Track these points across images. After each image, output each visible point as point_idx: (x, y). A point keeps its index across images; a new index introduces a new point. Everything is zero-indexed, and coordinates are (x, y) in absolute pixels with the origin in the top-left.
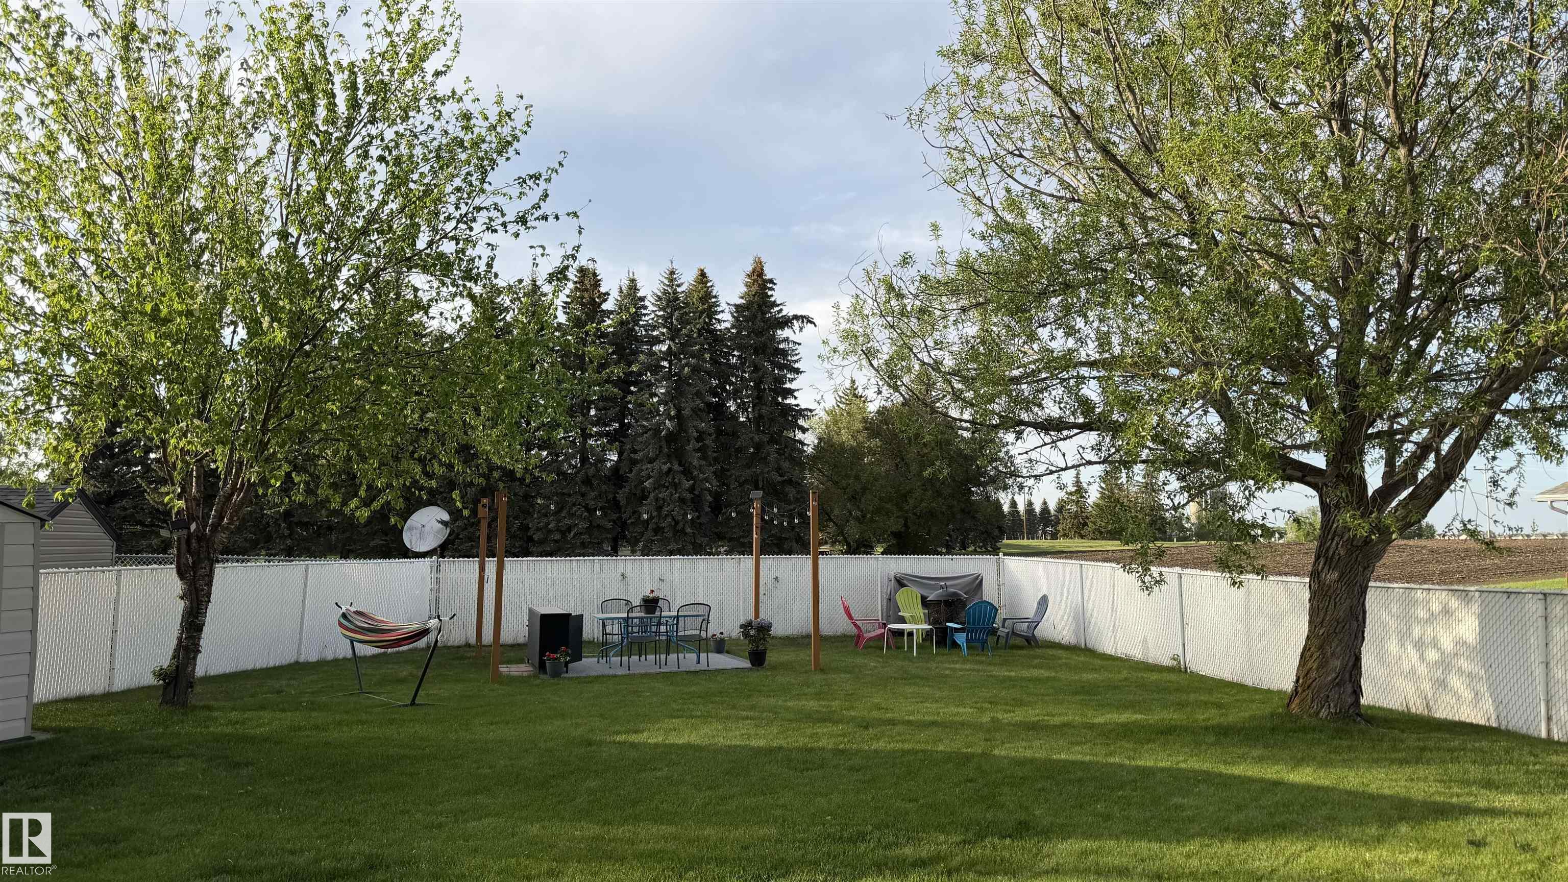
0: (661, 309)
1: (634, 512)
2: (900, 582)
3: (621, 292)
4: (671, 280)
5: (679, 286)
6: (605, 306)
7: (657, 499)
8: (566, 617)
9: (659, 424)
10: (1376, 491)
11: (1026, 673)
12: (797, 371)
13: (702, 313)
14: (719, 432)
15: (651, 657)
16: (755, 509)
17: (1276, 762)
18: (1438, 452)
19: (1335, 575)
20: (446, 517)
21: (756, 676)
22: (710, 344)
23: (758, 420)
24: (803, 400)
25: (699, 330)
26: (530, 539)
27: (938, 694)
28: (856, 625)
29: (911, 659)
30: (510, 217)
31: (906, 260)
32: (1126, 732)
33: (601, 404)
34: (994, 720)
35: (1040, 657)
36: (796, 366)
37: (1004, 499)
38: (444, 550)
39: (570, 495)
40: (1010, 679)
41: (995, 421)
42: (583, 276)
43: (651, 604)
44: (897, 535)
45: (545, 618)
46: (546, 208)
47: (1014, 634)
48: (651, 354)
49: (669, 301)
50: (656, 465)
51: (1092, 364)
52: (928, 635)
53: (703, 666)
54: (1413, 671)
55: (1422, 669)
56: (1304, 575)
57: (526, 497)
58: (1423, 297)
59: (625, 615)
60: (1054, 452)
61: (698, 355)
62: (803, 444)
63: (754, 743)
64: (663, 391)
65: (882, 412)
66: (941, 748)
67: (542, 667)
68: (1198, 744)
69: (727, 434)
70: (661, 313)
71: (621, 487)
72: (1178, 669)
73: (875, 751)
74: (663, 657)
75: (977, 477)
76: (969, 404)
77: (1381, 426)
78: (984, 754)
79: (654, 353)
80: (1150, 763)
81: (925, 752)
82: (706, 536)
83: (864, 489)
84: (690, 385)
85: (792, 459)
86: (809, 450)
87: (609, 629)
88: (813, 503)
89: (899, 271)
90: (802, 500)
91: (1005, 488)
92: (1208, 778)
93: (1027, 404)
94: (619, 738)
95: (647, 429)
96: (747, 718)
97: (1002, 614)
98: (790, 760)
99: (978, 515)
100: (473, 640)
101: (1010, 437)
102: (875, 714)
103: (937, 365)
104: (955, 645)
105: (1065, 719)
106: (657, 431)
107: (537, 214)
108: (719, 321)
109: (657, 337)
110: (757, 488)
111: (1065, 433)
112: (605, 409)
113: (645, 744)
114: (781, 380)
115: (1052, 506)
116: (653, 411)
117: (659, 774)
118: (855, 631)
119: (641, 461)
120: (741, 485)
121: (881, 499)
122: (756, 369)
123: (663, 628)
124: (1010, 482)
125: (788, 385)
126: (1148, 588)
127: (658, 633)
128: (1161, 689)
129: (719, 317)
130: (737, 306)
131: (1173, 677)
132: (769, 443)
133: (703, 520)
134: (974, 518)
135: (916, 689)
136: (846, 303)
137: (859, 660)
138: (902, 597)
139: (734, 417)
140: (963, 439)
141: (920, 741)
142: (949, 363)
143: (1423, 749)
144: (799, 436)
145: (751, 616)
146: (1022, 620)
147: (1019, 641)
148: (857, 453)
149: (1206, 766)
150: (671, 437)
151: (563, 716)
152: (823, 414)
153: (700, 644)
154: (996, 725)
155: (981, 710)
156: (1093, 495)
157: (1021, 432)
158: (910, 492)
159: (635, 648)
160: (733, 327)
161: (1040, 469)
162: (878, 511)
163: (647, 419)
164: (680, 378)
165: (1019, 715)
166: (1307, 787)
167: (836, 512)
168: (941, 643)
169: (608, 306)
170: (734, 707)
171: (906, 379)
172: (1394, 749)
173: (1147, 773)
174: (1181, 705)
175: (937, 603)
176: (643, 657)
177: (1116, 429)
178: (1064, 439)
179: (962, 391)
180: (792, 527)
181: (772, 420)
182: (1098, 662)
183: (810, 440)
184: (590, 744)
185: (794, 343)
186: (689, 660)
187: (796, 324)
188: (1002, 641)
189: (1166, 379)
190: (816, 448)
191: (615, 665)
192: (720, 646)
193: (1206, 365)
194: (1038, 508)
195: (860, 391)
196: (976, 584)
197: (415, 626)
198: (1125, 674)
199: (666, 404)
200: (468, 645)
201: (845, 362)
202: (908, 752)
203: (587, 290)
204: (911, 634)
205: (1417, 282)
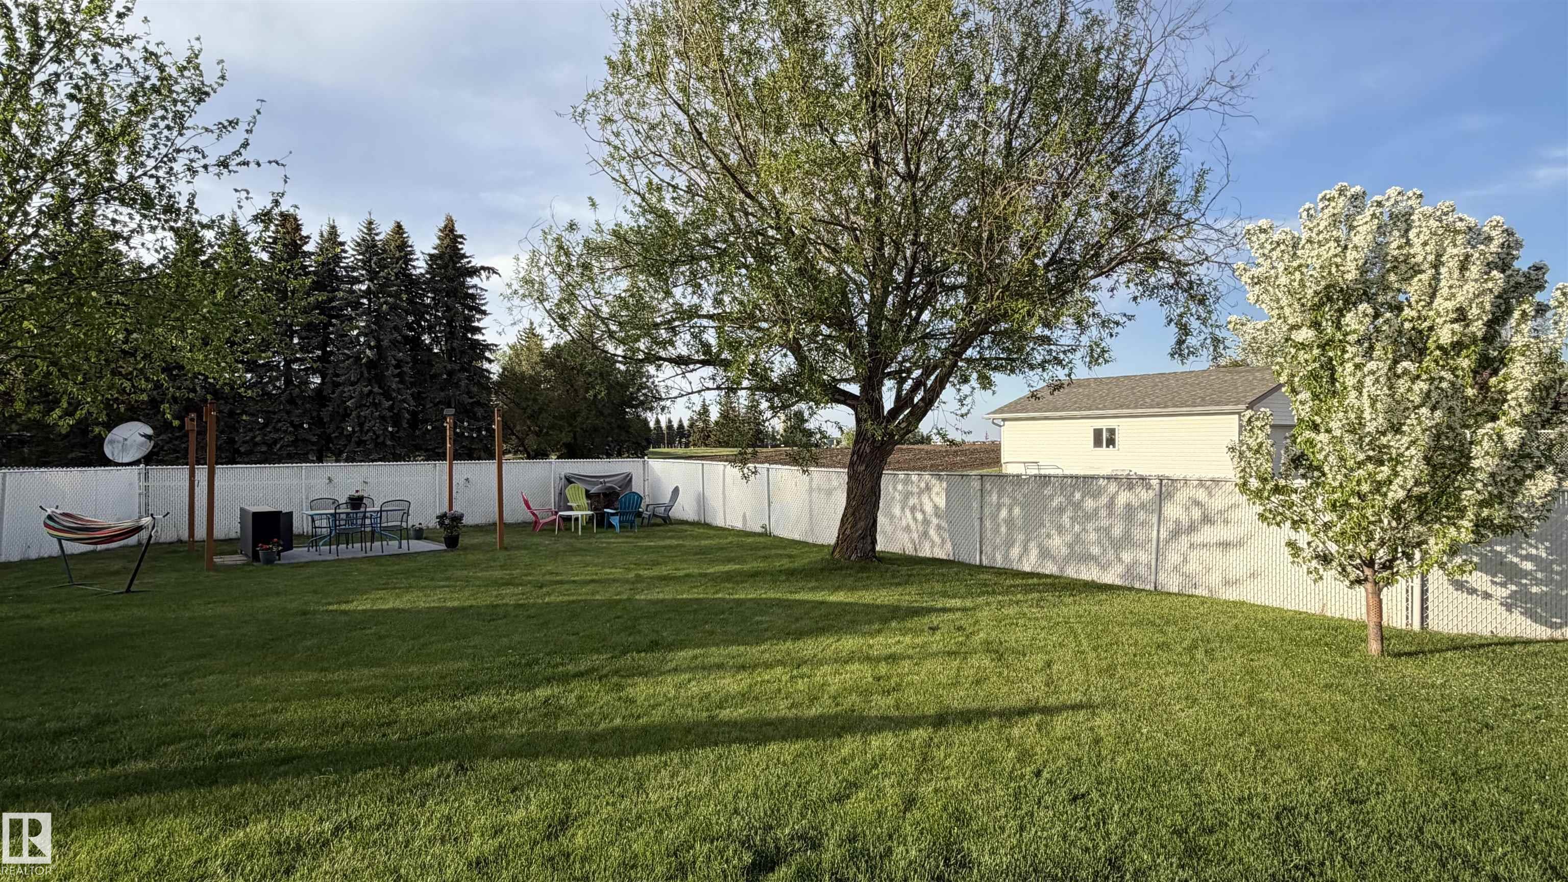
0: (360, 254)
1: (338, 428)
2: (569, 480)
3: (322, 236)
4: (370, 229)
5: (377, 234)
6: (306, 248)
7: (359, 417)
8: (277, 514)
9: (359, 353)
10: (889, 412)
11: (662, 543)
12: (484, 313)
13: (398, 259)
14: (415, 360)
15: (357, 545)
16: (448, 424)
17: (823, 590)
18: (925, 385)
19: (863, 468)
20: (149, 431)
21: (451, 556)
22: (406, 286)
23: (450, 352)
24: (488, 337)
25: (396, 274)
26: (237, 451)
27: (596, 561)
28: (534, 514)
29: (577, 537)
30: (211, 160)
31: (572, 227)
32: (729, 577)
33: (304, 334)
34: (638, 576)
35: (670, 531)
36: (483, 308)
37: (651, 418)
38: (149, 459)
39: (274, 413)
40: (650, 547)
41: (641, 356)
42: (285, 220)
43: (356, 502)
44: (566, 445)
45: (256, 515)
46: (246, 155)
47: (655, 515)
48: (352, 292)
49: (368, 247)
50: (358, 387)
51: (710, 317)
52: (591, 518)
53: (404, 549)
54: (908, 527)
55: (913, 526)
56: (844, 467)
57: (231, 414)
58: (920, 282)
59: (333, 511)
60: (684, 381)
61: (397, 296)
62: (489, 372)
63: (449, 604)
64: (363, 324)
65: (556, 347)
66: (598, 597)
67: (255, 557)
68: (774, 582)
69: (423, 362)
70: (360, 257)
71: (325, 406)
72: (766, 534)
73: (547, 603)
74: (368, 544)
75: (632, 401)
76: (622, 342)
77: (894, 367)
78: (629, 599)
79: (354, 292)
80: (743, 596)
81: (585, 601)
82: (404, 447)
83: (541, 410)
84: (387, 320)
85: (479, 384)
86: (495, 377)
87: (317, 523)
88: (497, 419)
89: (566, 235)
90: (490, 419)
91: (651, 409)
92: (779, 603)
93: (664, 344)
94: (331, 608)
95: (348, 357)
96: (443, 587)
97: (647, 501)
98: (479, 614)
99: (632, 430)
100: (185, 536)
101: (652, 369)
102: (548, 578)
103: (596, 312)
104: (611, 526)
105: (687, 571)
106: (358, 359)
107: (239, 159)
108: (414, 267)
109: (356, 278)
110: (449, 406)
111: (691, 367)
112: (307, 338)
113: (355, 611)
114: (470, 319)
115: (686, 424)
116: (355, 341)
117: (368, 632)
118: (533, 518)
119: (344, 384)
120: (436, 405)
121: (554, 417)
122: (449, 309)
123: (368, 521)
124: (655, 405)
125: (476, 324)
126: (745, 477)
127: (363, 525)
128: (754, 548)
129: (414, 263)
130: (431, 256)
131: (762, 539)
132: (459, 371)
133: (401, 434)
134: (627, 432)
135: (579, 558)
136: (525, 258)
137: (536, 540)
138: (570, 491)
139: (429, 349)
140: (620, 371)
141: (583, 595)
142: (605, 310)
143: (910, 576)
144: (486, 365)
145: (445, 509)
146: (659, 506)
147: (659, 521)
148: (535, 381)
149: (779, 595)
150: (371, 364)
151: (278, 594)
152: (506, 349)
153: (402, 533)
154: (639, 579)
155: (629, 570)
156: (714, 414)
157: (660, 366)
158: (578, 412)
159: (343, 538)
160: (427, 272)
161: (674, 393)
162: (552, 427)
163: (348, 349)
164: (379, 315)
165: (656, 572)
166: (840, 604)
167: (518, 428)
168: (600, 524)
169: (310, 247)
170: (432, 579)
171: (573, 321)
172: (893, 577)
173: (740, 602)
174: (766, 557)
175: (597, 495)
176: (350, 546)
177: (726, 364)
178: (692, 371)
179: (615, 332)
180: (480, 438)
181: (463, 352)
182: (712, 532)
183: (495, 369)
184: (304, 613)
185: (482, 289)
186: (392, 546)
187: (484, 274)
188: (646, 521)
189: (759, 329)
190: (500, 376)
191: (325, 552)
192: (419, 534)
193: (784, 320)
194: (675, 425)
195: (538, 331)
196: (627, 480)
197: (128, 524)
198: (730, 539)
199: (366, 335)
200: (180, 541)
201: (523, 304)
202: (573, 602)
203: (288, 233)
204: (577, 519)
205: (917, 271)
